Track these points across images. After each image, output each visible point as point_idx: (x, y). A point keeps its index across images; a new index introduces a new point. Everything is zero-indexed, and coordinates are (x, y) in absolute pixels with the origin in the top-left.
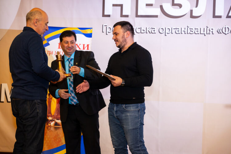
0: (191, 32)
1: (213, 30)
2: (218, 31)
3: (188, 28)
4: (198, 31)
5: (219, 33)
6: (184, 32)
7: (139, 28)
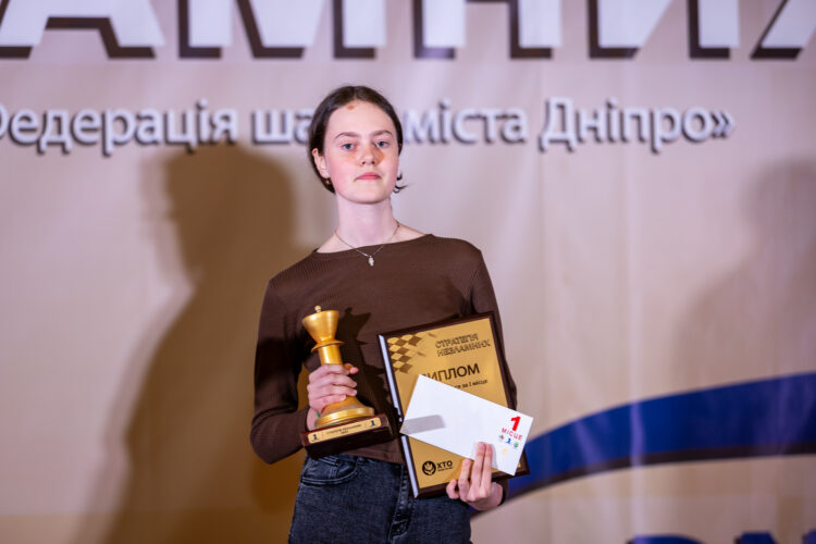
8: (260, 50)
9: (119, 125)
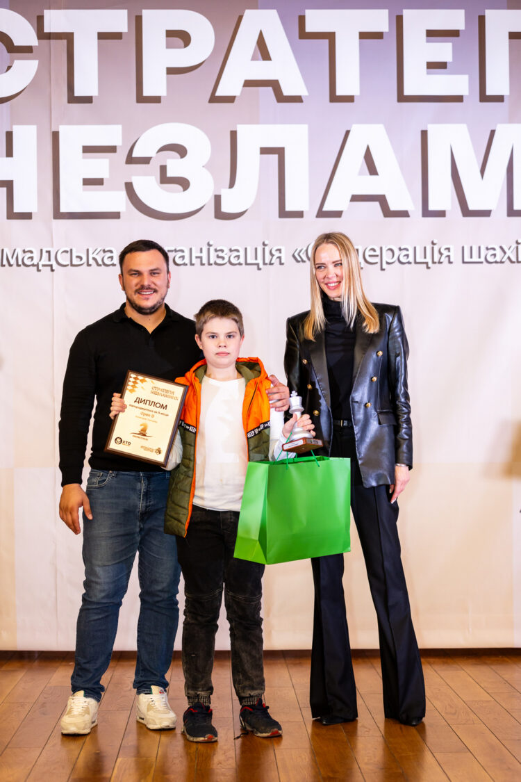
0: (220, 261)
1: (280, 252)
2: (296, 255)
3: (209, 249)
4: (238, 257)
5: (298, 261)
6: (199, 260)
7: (66, 252)
8: (466, 212)
9: (390, 252)
